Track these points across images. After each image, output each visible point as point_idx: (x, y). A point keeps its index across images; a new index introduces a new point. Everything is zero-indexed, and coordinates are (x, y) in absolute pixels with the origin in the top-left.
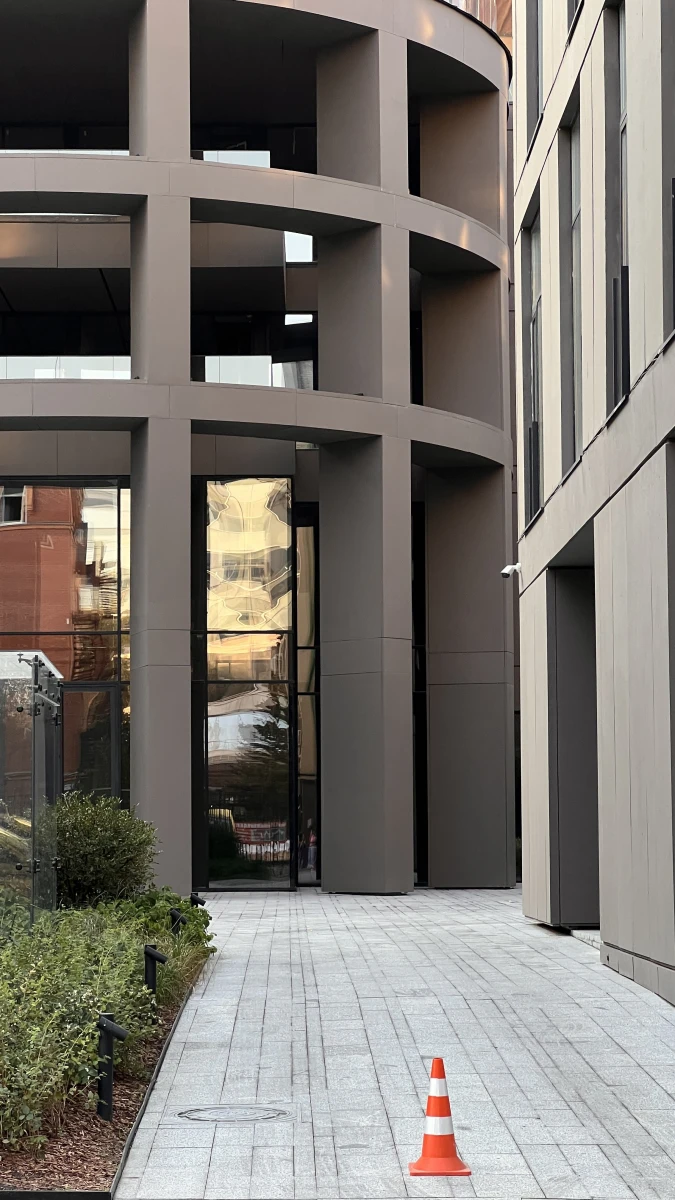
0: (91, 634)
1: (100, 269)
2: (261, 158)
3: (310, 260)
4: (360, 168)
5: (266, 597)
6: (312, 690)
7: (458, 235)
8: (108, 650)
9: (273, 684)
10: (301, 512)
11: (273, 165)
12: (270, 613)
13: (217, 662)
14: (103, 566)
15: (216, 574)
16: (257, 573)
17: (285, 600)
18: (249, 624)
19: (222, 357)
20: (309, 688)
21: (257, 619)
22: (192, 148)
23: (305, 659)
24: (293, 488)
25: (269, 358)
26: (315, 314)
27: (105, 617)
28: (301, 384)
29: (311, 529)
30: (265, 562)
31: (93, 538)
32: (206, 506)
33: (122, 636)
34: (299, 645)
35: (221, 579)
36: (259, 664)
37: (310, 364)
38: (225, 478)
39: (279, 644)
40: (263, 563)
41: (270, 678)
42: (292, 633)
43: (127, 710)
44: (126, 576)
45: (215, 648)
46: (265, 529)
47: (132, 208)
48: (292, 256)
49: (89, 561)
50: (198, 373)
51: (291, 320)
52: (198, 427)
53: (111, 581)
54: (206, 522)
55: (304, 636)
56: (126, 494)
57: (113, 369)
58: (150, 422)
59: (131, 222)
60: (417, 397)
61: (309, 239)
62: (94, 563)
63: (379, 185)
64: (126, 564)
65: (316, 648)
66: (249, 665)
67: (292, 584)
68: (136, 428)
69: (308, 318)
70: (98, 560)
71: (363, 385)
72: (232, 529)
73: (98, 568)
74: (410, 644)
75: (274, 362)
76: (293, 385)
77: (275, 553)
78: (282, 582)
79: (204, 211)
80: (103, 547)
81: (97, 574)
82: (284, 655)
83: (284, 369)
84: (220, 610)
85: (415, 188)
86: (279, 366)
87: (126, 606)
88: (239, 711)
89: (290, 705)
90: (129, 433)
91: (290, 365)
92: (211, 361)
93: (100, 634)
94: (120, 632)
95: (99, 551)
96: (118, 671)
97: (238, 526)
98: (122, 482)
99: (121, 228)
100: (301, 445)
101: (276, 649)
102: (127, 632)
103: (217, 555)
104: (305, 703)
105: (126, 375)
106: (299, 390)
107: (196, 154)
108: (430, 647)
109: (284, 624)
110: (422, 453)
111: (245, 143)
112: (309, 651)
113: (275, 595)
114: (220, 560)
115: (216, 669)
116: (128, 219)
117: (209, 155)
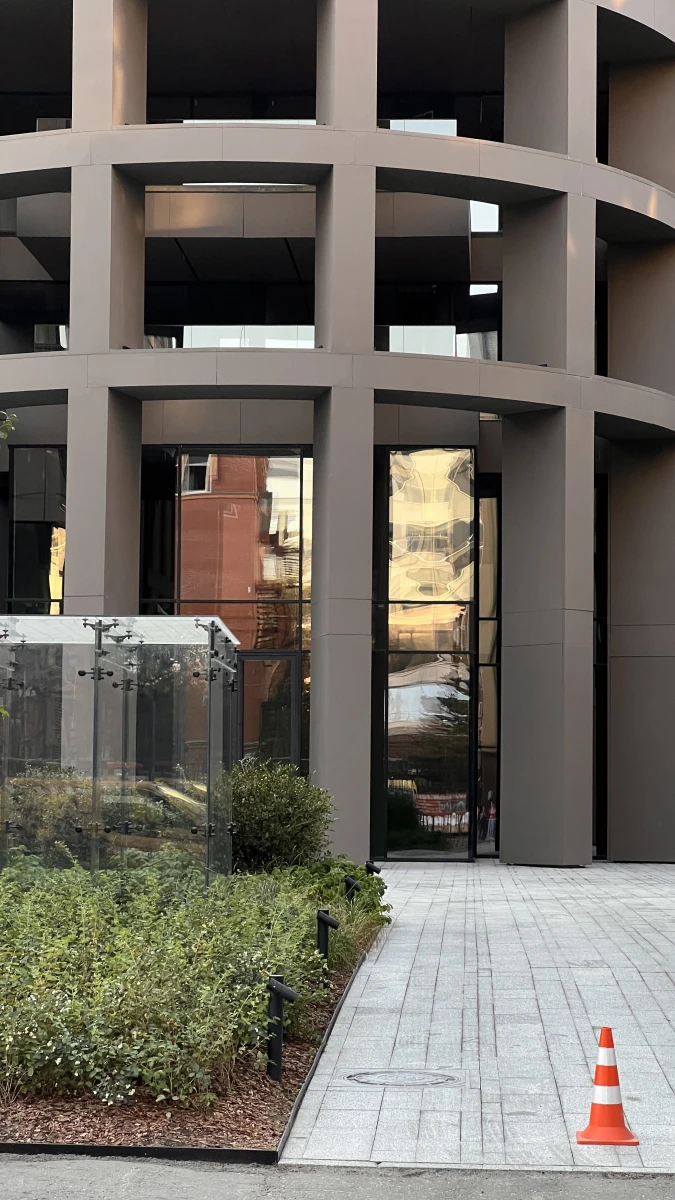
0: (274, 603)
1: (286, 239)
2: (449, 127)
3: (496, 230)
4: (547, 137)
5: (450, 569)
6: (494, 662)
7: (646, 205)
8: (289, 620)
9: (456, 654)
10: (484, 484)
11: (458, 135)
12: (453, 584)
13: (401, 632)
14: (286, 535)
15: (398, 544)
16: (439, 545)
17: (468, 571)
18: (432, 595)
19: (406, 327)
20: (491, 660)
21: (439, 591)
22: (378, 117)
23: (487, 631)
24: (476, 461)
25: (453, 328)
26: (499, 283)
27: (289, 587)
28: (487, 355)
29: (494, 500)
30: (449, 532)
31: (277, 507)
32: (389, 478)
33: (303, 605)
34: (481, 616)
35: (404, 550)
36: (441, 634)
37: (494, 335)
38: (408, 449)
39: (461, 615)
40: (446, 535)
41: (451, 649)
42: (474, 605)
43: (308, 680)
44: (308, 547)
45: (396, 619)
46: (447, 499)
47: (319, 177)
48: (477, 226)
49: (272, 531)
50: (382, 342)
51: (475, 290)
52: (381, 397)
53: (294, 551)
54: (388, 492)
55: (486, 608)
56: (309, 463)
57: (297, 338)
58: (333, 392)
59: (317, 192)
60: (602, 368)
61: (495, 208)
62: (278, 532)
63: (566, 153)
64: (308, 535)
65: (498, 618)
66: (432, 636)
67: (475, 556)
68: (320, 397)
69: (493, 289)
70: (282, 530)
71: (546, 356)
72: (415, 500)
73: (281, 537)
74: (591, 617)
75: (458, 332)
76: (479, 356)
77: (458, 525)
78: (464, 555)
79: (389, 180)
80: (287, 517)
81: (280, 544)
82: (465, 627)
83: (471, 341)
84: (401, 582)
85: (603, 156)
86: (464, 337)
87: (307, 577)
88: (421, 683)
89: (471, 675)
90: (312, 402)
91: (476, 336)
92: (395, 331)
93: (283, 603)
94: (301, 601)
95: (283, 521)
96: (299, 640)
97: (420, 497)
98: (306, 451)
99: (307, 197)
100: (485, 416)
101: (459, 620)
102: (309, 602)
103: (399, 526)
104: (486, 675)
105: (310, 344)
106: (486, 361)
107: (383, 121)
108: (611, 620)
109: (466, 596)
110: (606, 426)
111: (432, 112)
112: (491, 623)
113: (458, 567)
114: (404, 532)
115: (398, 639)
116: (313, 188)
117: (395, 124)
